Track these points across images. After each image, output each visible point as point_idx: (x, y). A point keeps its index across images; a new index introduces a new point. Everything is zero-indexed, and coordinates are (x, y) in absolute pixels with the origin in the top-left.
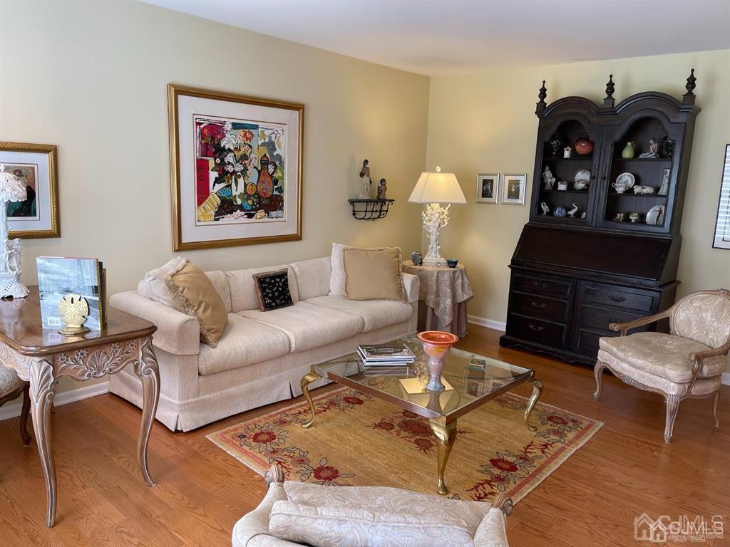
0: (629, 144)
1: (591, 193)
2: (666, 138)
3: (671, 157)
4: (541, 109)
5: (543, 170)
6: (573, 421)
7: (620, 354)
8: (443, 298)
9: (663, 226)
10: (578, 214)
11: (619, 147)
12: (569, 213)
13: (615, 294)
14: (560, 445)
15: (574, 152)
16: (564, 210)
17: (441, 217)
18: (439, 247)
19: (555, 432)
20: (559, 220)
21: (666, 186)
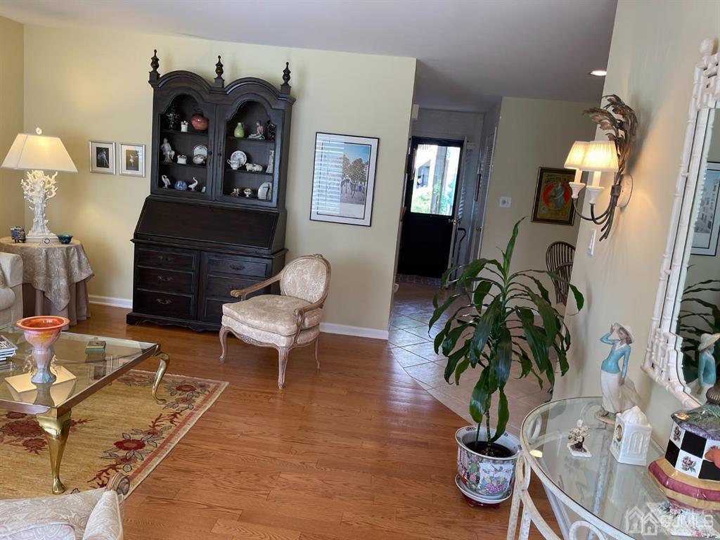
0: (239, 124)
1: (209, 167)
2: (269, 122)
3: (274, 139)
4: (154, 78)
5: (162, 143)
6: (201, 386)
7: (240, 317)
8: (56, 279)
9: (271, 201)
10: (198, 188)
11: (231, 126)
12: (190, 186)
13: (237, 263)
14: (188, 411)
15: (190, 126)
16: (185, 184)
17: (47, 186)
18: (46, 221)
19: (184, 400)
20: (180, 193)
21: (272, 165)
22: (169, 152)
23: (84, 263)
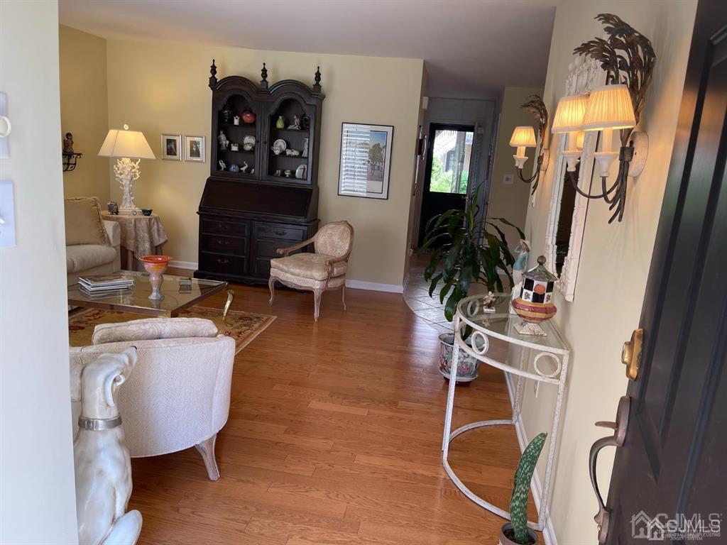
0: (280, 117)
1: (257, 154)
2: (304, 115)
3: (308, 129)
4: (213, 83)
5: (219, 134)
6: (257, 318)
7: (285, 268)
8: (142, 242)
9: (306, 179)
10: (248, 170)
11: (274, 120)
12: (242, 169)
13: (280, 230)
14: (249, 331)
15: (241, 121)
16: (237, 167)
17: (133, 170)
18: (132, 198)
19: (245, 325)
20: (233, 175)
21: (307, 150)
22: (225, 142)
23: (161, 231)
